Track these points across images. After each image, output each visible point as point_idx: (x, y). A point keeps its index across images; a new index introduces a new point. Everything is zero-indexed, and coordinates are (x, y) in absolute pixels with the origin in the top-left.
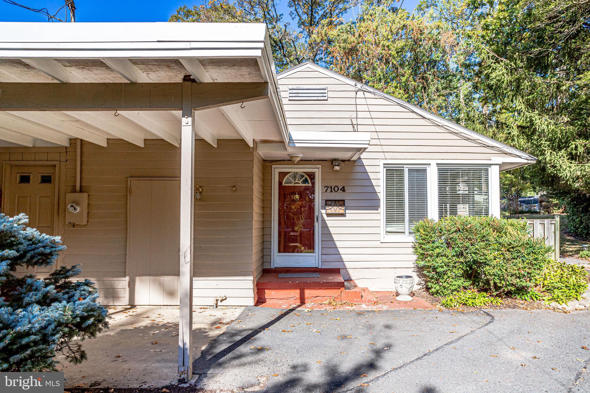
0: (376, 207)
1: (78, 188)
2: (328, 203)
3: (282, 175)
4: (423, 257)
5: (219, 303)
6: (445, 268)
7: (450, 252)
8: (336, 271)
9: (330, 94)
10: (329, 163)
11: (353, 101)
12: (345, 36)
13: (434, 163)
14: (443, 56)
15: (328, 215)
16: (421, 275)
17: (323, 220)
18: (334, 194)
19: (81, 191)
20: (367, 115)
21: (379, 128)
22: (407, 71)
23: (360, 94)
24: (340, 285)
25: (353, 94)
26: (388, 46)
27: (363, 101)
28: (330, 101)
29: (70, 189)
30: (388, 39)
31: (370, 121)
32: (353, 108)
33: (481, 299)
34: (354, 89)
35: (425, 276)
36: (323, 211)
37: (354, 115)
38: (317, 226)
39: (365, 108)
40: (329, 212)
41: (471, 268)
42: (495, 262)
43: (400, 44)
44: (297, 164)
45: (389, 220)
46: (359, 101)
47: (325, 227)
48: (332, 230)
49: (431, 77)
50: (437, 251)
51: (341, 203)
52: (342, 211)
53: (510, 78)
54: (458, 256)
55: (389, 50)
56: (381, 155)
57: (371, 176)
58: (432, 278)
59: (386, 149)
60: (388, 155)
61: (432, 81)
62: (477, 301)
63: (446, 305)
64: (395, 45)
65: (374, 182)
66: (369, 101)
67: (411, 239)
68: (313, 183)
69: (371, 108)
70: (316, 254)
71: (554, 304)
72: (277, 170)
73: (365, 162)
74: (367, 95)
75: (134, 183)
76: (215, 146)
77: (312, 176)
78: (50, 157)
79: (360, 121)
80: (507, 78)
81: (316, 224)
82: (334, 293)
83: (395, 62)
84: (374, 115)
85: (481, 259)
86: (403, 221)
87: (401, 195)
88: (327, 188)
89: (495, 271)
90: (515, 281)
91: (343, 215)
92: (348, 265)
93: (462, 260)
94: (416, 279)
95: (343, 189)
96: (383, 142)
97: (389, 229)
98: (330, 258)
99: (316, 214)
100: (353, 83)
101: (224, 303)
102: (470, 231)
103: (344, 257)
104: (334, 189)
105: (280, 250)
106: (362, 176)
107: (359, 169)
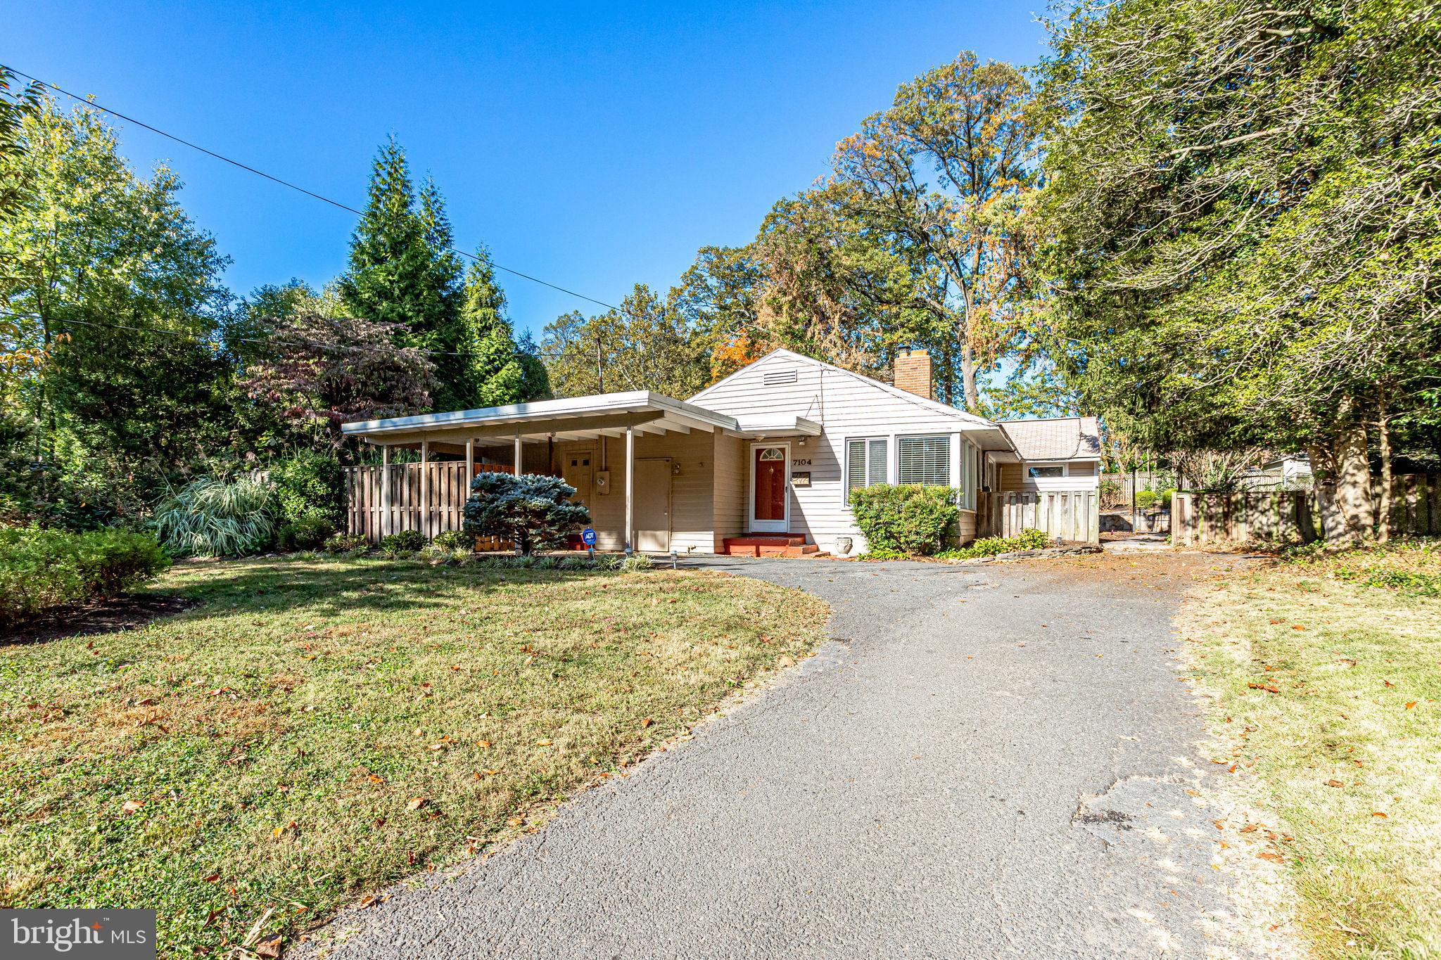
0: (838, 478)
1: (603, 468)
2: (796, 475)
3: (759, 452)
8: (799, 535)
9: (801, 376)
10: (797, 439)
11: (818, 380)
13: (893, 434)
15: (797, 486)
17: (792, 491)
18: (801, 466)
19: (605, 470)
23: (825, 373)
24: (801, 544)
25: (819, 374)
27: (828, 380)
28: (800, 382)
29: (599, 469)
32: (819, 387)
33: (891, 554)
34: (820, 369)
36: (792, 483)
37: (819, 393)
38: (787, 496)
39: (830, 386)
44: (771, 441)
46: (824, 380)
47: (794, 497)
48: (800, 500)
51: (807, 475)
52: (808, 482)
56: (844, 429)
57: (834, 449)
59: (847, 423)
60: (851, 429)
62: (888, 556)
65: (837, 455)
66: (834, 380)
68: (784, 458)
69: (836, 385)
70: (785, 521)
71: (953, 560)
72: (753, 448)
73: (828, 437)
74: (832, 373)
77: (783, 451)
79: (825, 399)
81: (786, 494)
84: (837, 392)
87: (863, 466)
88: (796, 461)
91: (809, 485)
92: (812, 531)
95: (810, 463)
98: (797, 524)
99: (786, 484)
103: (810, 524)
104: (801, 462)
105: (757, 517)
106: (826, 450)
107: (824, 443)
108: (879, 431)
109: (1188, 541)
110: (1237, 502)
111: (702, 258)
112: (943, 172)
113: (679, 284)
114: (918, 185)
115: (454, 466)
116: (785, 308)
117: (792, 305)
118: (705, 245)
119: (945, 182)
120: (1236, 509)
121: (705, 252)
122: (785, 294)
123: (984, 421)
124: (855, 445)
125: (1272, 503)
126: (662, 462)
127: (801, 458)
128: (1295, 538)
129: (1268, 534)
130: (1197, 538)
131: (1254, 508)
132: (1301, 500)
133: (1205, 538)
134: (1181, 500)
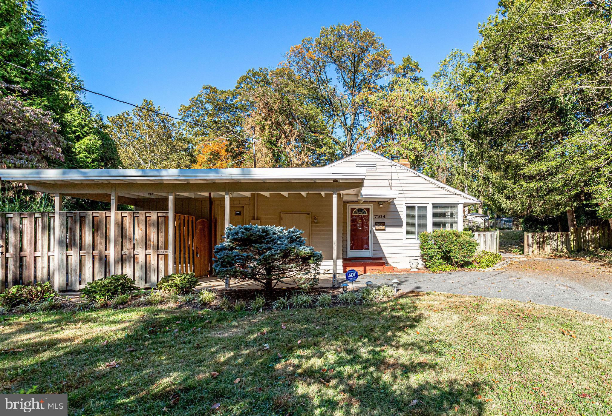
0: (401, 226)
1: (256, 218)
2: (376, 224)
3: (352, 209)
4: (423, 249)
5: (326, 272)
6: (433, 254)
7: (435, 247)
8: (381, 259)
9: (378, 167)
10: (377, 204)
11: (389, 171)
12: (380, 102)
13: (430, 203)
14: (450, 117)
15: (377, 230)
16: (423, 259)
17: (374, 233)
18: (379, 219)
19: (257, 219)
20: (397, 178)
21: (403, 185)
22: (425, 127)
23: (393, 167)
24: (383, 264)
25: (390, 167)
26: (411, 110)
27: (395, 171)
28: (378, 171)
29: (251, 218)
30: (411, 105)
31: (398, 181)
32: (390, 174)
33: (449, 268)
34: (390, 164)
35: (425, 259)
36: (374, 228)
37: (390, 178)
38: (371, 236)
39: (396, 174)
40: (377, 228)
41: (445, 255)
42: (455, 251)
43: (419, 109)
44: (362, 203)
45: (407, 233)
46: (393, 171)
47: (375, 236)
48: (378, 238)
49: (441, 132)
50: (429, 246)
51: (383, 224)
52: (383, 228)
53: (477, 151)
54: (439, 248)
55: (412, 112)
56: (404, 199)
57: (399, 210)
58: (427, 260)
59: (406, 195)
60: (407, 199)
61: (443, 135)
62: (447, 269)
63: (433, 271)
64: (416, 110)
65: (400, 213)
66: (398, 171)
67: (419, 242)
68: (369, 214)
69: (399, 174)
70: (370, 250)
71: (480, 269)
72: (350, 207)
73: (395, 202)
74: (397, 167)
75: (283, 215)
76: (324, 196)
77: (368, 210)
78: (241, 202)
79: (393, 181)
80: (476, 151)
81: (370, 235)
82: (381, 268)
83: (416, 121)
84: (400, 178)
85: (448, 249)
86: (415, 233)
87: (413, 219)
88: (376, 216)
89: (455, 254)
90: (463, 259)
91: (384, 230)
92: (386, 256)
93: (441, 250)
94: (421, 262)
95: (384, 217)
96: (405, 192)
97: (408, 237)
98: (377, 252)
99: (370, 230)
100: (389, 161)
101: (328, 272)
102: (444, 237)
103: (385, 252)
104: (379, 217)
105: (352, 248)
106: (394, 210)
107: (392, 206)
108: (423, 201)
109: (531, 253)
110: (547, 236)
111: (205, 91)
112: (340, 75)
113: (188, 104)
114: (329, 78)
115: (153, 215)
116: (267, 128)
117: (271, 127)
118: (207, 84)
119: (340, 80)
120: (547, 240)
121: (206, 88)
122: (266, 120)
123: (475, 199)
124: (410, 208)
125: (558, 237)
126: (304, 215)
127: (379, 214)
128: (565, 251)
129: (557, 250)
130: (533, 252)
131: (552, 239)
132: (567, 236)
133: (536, 251)
134: (528, 236)
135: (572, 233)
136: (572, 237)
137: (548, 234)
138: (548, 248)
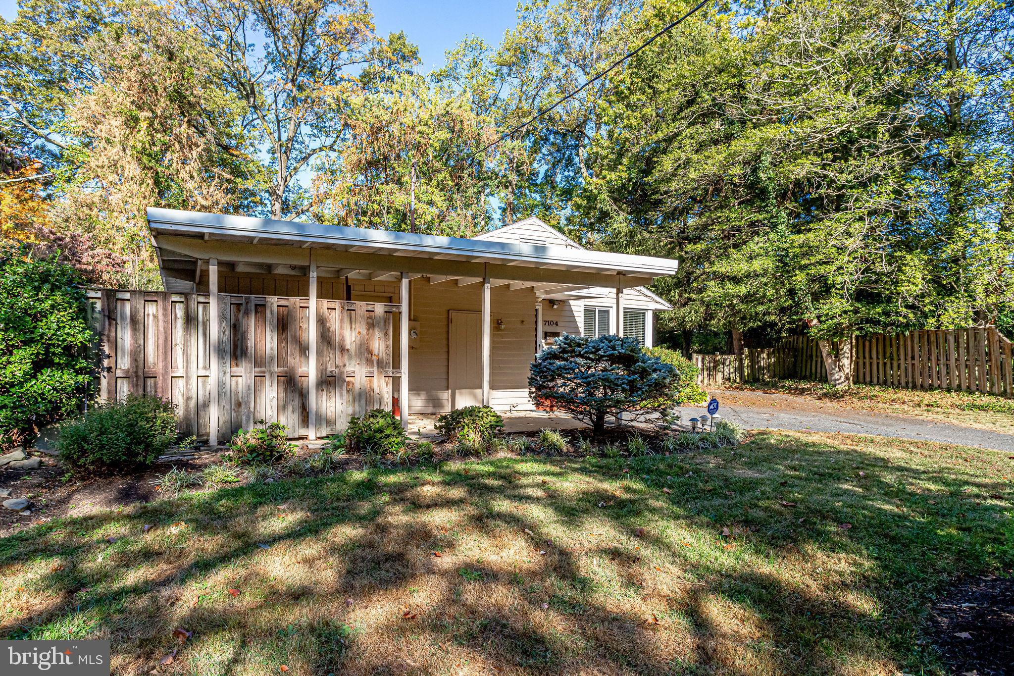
10: (547, 302)
26: (428, 134)
30: (427, 125)
40: (549, 341)
43: (443, 134)
55: (429, 139)
57: (575, 314)
64: (437, 135)
65: (577, 319)
73: (571, 303)
75: (454, 315)
95: (557, 324)
106: (569, 314)
107: (567, 308)
110: (718, 360)
120: (718, 364)
124: (588, 312)
125: (730, 361)
127: (550, 320)
128: (738, 380)
129: (729, 379)
130: (702, 382)
131: (724, 364)
132: (741, 360)
133: (706, 381)
134: (697, 359)
135: (746, 356)
136: (746, 362)
137: (719, 357)
138: (719, 376)
